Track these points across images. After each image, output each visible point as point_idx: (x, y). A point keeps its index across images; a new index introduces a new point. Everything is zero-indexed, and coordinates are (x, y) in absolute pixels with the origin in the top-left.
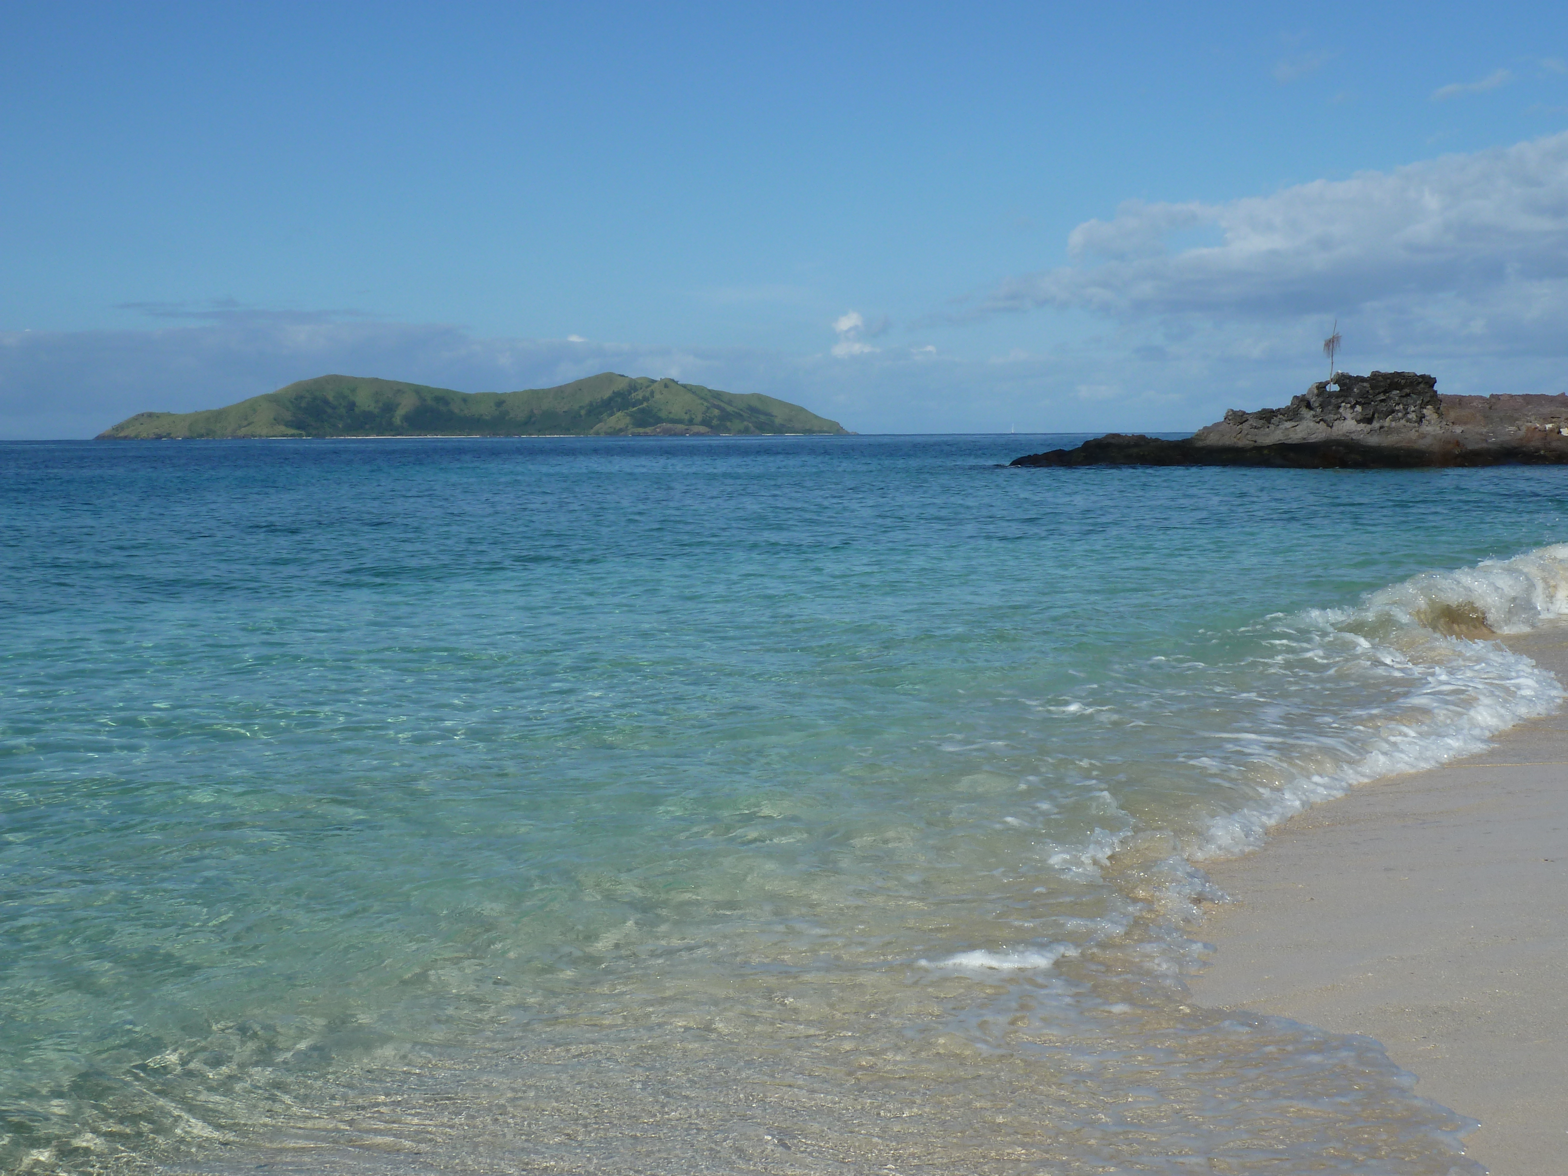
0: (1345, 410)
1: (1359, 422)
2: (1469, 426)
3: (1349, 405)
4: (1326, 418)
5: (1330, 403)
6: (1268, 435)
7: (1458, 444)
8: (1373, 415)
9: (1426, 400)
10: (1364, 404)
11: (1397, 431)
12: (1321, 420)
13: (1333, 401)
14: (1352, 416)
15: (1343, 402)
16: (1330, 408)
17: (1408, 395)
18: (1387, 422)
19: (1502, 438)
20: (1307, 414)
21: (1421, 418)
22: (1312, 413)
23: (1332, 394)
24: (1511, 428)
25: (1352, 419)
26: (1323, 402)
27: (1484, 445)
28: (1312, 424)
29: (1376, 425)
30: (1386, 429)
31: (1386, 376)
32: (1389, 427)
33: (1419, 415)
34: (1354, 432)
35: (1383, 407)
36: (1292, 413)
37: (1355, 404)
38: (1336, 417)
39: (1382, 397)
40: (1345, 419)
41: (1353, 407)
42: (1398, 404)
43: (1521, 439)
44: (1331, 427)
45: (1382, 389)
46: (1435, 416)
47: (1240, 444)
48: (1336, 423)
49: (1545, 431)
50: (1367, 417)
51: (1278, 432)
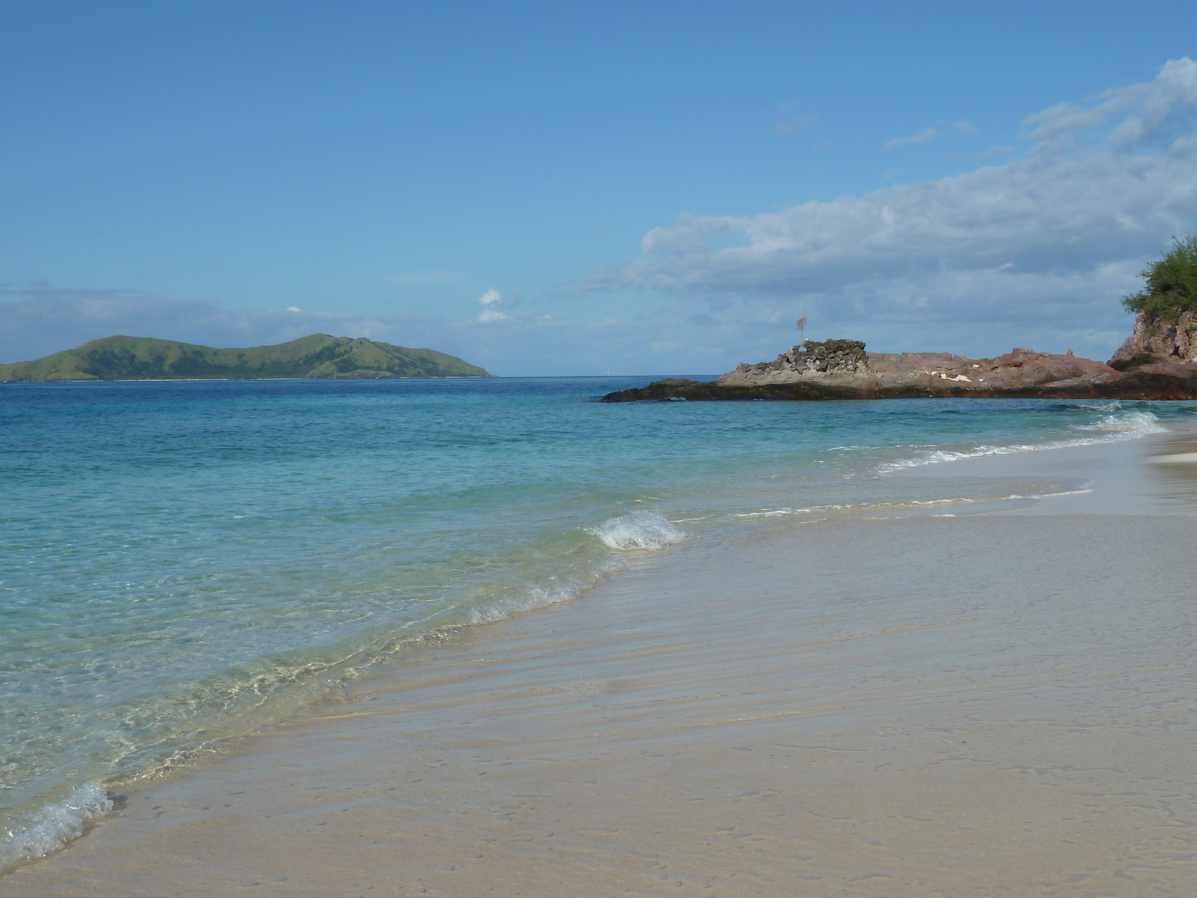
0: (810, 364)
1: (818, 371)
2: (886, 373)
3: (812, 360)
4: (798, 368)
5: (800, 359)
6: (764, 379)
7: (877, 384)
8: (827, 366)
9: (858, 357)
10: (821, 360)
11: (841, 376)
12: (795, 369)
13: (803, 358)
14: (814, 367)
15: (808, 358)
16: (801, 362)
17: (847, 354)
18: (835, 371)
19: (905, 381)
20: (787, 365)
21: (856, 369)
22: (790, 365)
23: (801, 354)
24: (912, 374)
25: (814, 369)
26: (796, 358)
27: (892, 385)
28: (790, 372)
29: (828, 372)
30: (834, 375)
31: (834, 343)
32: (836, 374)
33: (855, 367)
34: (815, 377)
35: (832, 362)
36: (778, 366)
37: (816, 360)
38: (804, 368)
39: (832, 355)
40: (810, 369)
41: (814, 361)
42: (842, 359)
43: (916, 381)
44: (801, 374)
45: (833, 351)
46: (864, 367)
47: (746, 385)
48: (804, 371)
49: (931, 375)
50: (823, 367)
51: (769, 377)
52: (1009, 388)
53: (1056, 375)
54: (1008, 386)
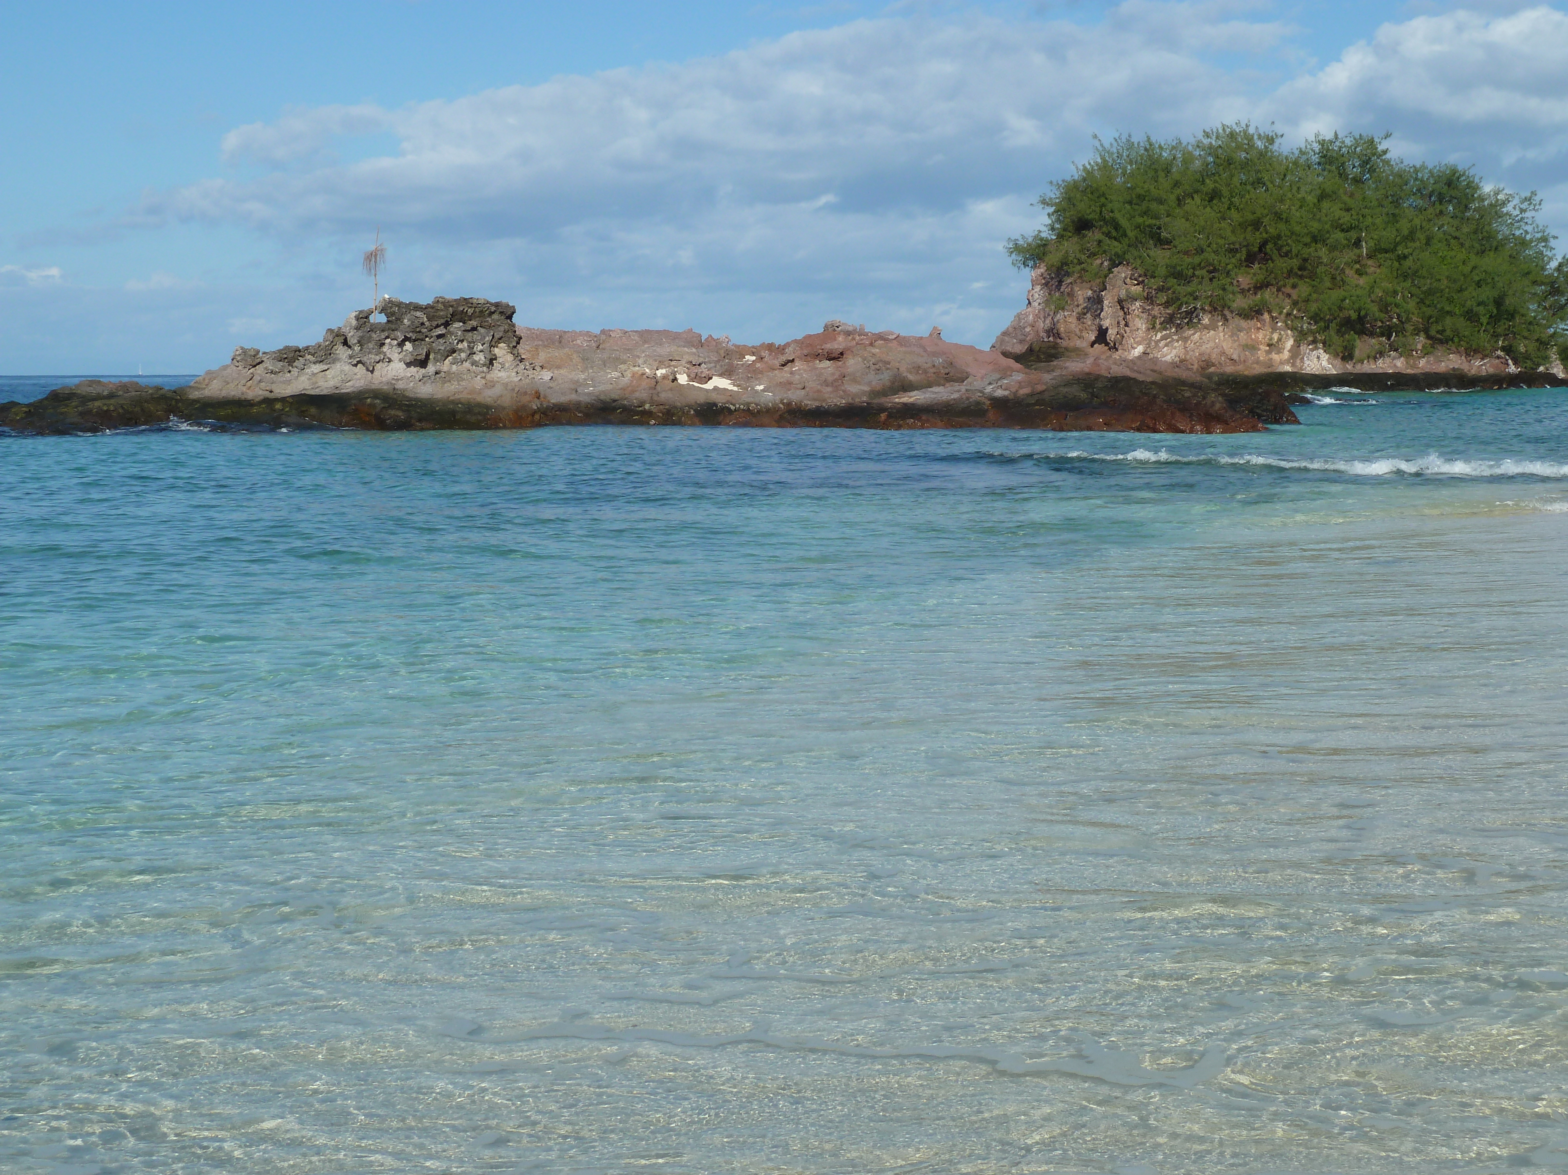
0: (390, 349)
1: (408, 365)
2: (562, 371)
3: (396, 343)
4: (365, 359)
5: (370, 340)
6: (289, 382)
7: (539, 395)
8: (428, 355)
9: (497, 336)
10: (415, 340)
11: (459, 377)
12: (359, 362)
13: (376, 336)
14: (401, 356)
15: (387, 337)
16: (371, 345)
17: (474, 329)
18: (446, 365)
19: (602, 388)
20: (342, 353)
21: (491, 361)
22: (349, 352)
23: (373, 328)
24: (615, 374)
25: (400, 360)
26: (362, 337)
27: (574, 397)
28: (347, 368)
29: (431, 368)
30: (442, 374)
31: (447, 304)
32: (448, 373)
33: (489, 357)
34: (402, 379)
35: (440, 345)
36: (323, 354)
37: (404, 341)
38: (378, 358)
39: (441, 331)
40: (390, 361)
41: (401, 344)
42: (462, 341)
43: (623, 389)
44: (372, 372)
45: (443, 321)
46: (510, 357)
47: (252, 395)
48: (378, 366)
49: (656, 377)
50: (419, 358)
51: (303, 378)
52: (817, 404)
53: (911, 377)
54: (815, 400)
